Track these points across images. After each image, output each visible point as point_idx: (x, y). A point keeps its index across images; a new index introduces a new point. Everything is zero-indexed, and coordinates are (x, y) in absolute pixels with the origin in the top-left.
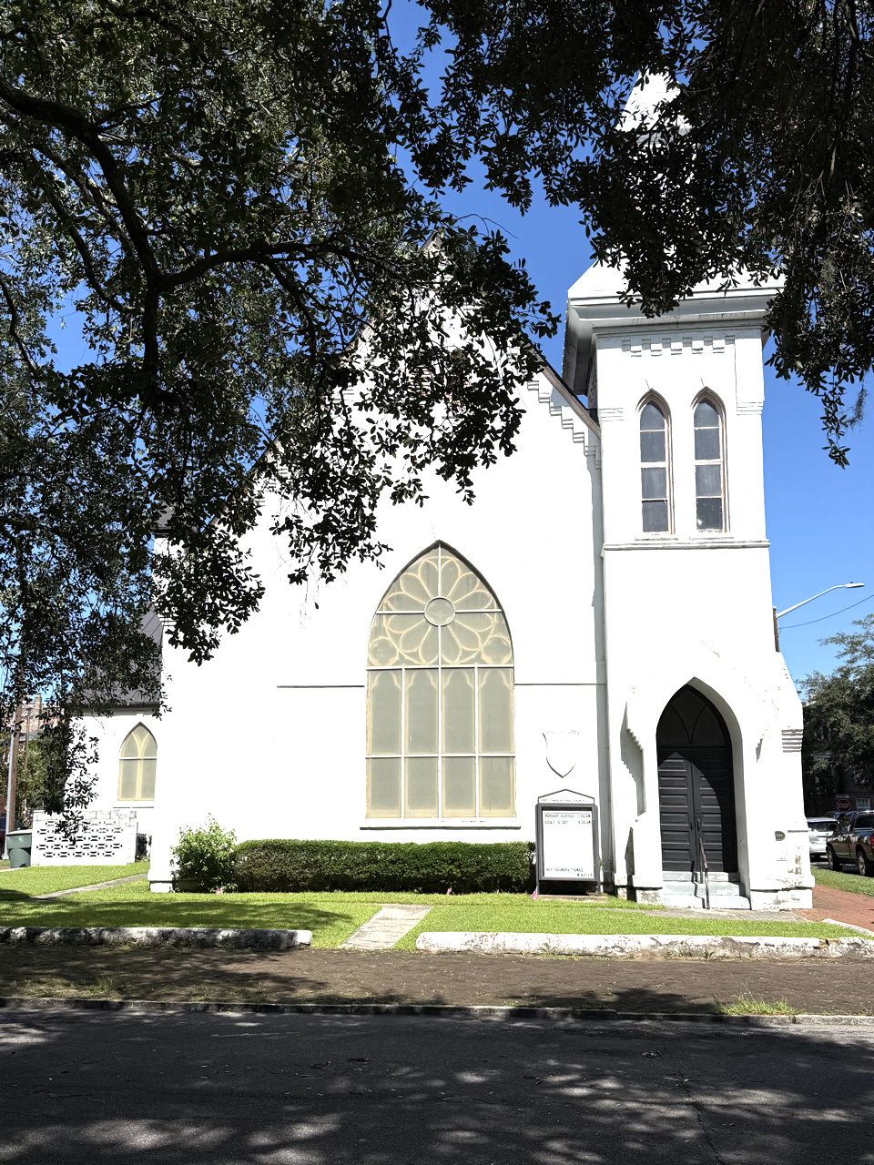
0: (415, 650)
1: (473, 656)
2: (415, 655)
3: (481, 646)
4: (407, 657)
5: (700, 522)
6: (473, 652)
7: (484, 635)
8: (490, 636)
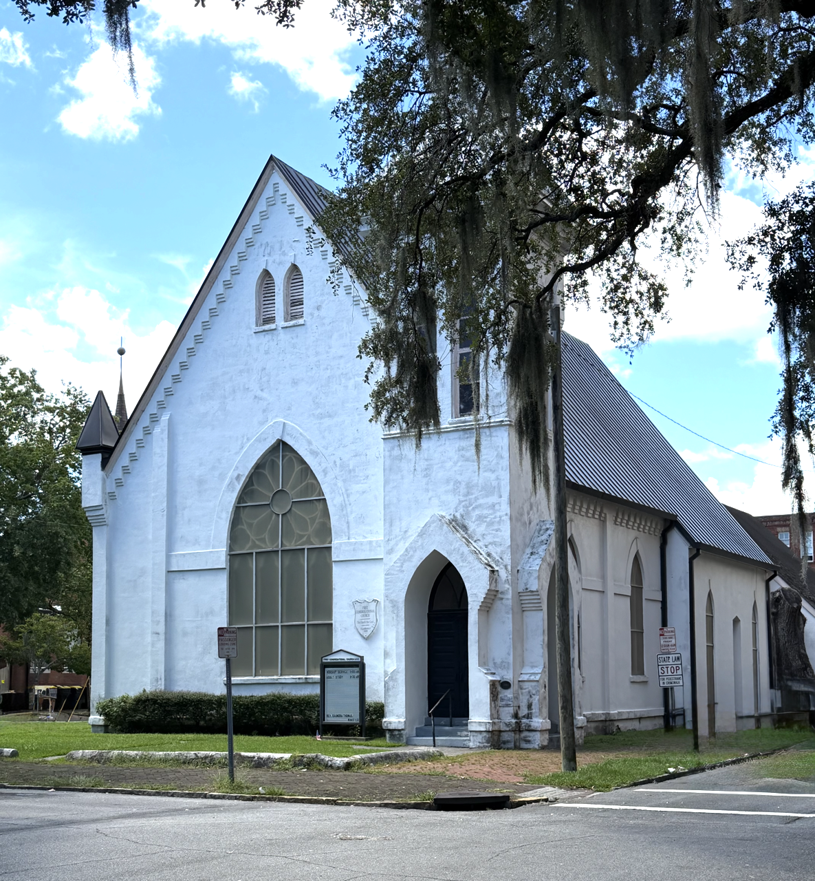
0: (263, 536)
1: (304, 539)
2: (263, 540)
3: (311, 530)
4: (257, 542)
5: (462, 407)
6: (305, 535)
7: (313, 520)
8: (317, 521)
